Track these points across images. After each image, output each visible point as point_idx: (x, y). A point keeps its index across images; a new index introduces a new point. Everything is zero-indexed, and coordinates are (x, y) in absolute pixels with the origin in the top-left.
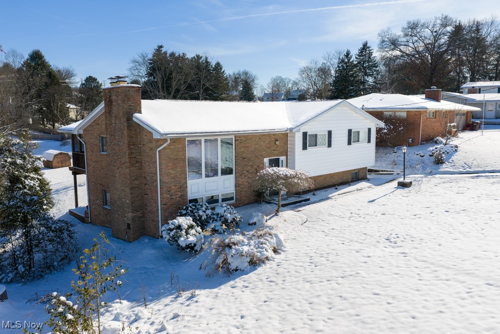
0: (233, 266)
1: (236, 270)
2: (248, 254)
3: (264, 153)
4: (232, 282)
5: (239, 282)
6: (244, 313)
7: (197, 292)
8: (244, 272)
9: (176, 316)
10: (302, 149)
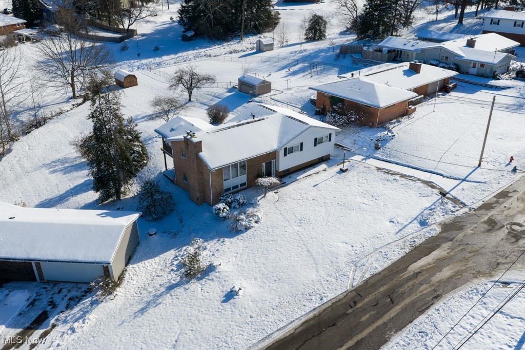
0: (239, 229)
1: (240, 231)
2: (245, 225)
3: (262, 161)
4: (238, 236)
5: (240, 237)
6: (238, 252)
7: (226, 239)
8: (243, 232)
9: (218, 250)
10: (284, 156)
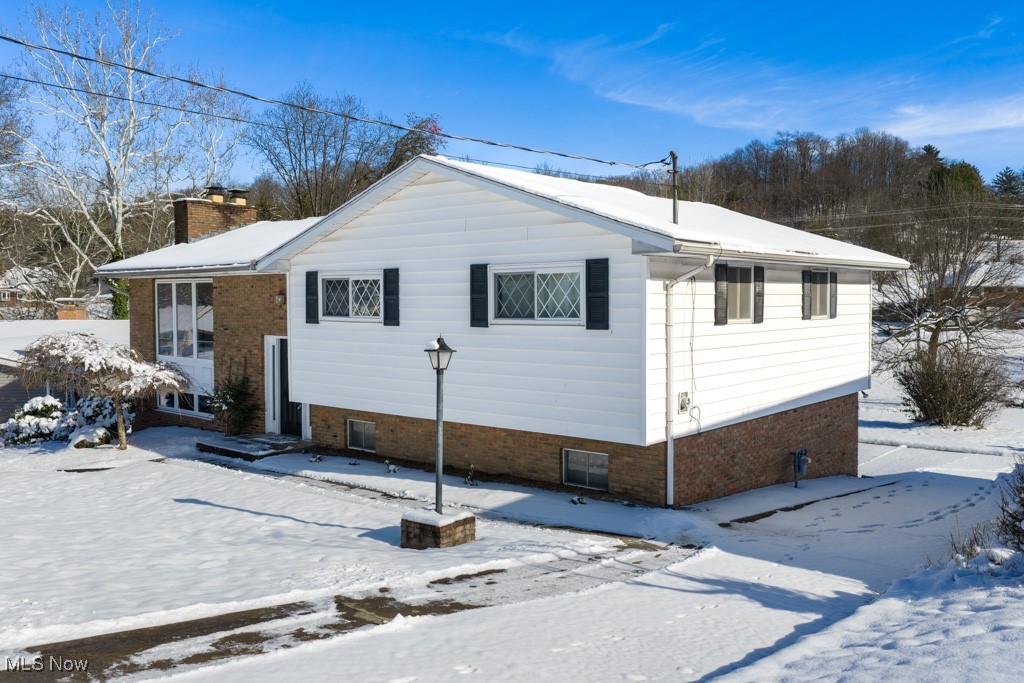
3: (260, 321)
10: (305, 319)
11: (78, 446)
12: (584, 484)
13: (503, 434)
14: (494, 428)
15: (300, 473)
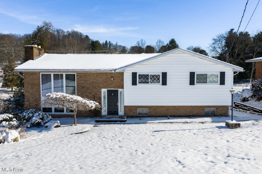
3: (101, 85)
10: (131, 84)
11: (55, 127)
12: (209, 114)
13: (190, 107)
14: (187, 106)
15: (147, 122)
